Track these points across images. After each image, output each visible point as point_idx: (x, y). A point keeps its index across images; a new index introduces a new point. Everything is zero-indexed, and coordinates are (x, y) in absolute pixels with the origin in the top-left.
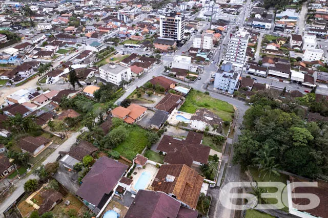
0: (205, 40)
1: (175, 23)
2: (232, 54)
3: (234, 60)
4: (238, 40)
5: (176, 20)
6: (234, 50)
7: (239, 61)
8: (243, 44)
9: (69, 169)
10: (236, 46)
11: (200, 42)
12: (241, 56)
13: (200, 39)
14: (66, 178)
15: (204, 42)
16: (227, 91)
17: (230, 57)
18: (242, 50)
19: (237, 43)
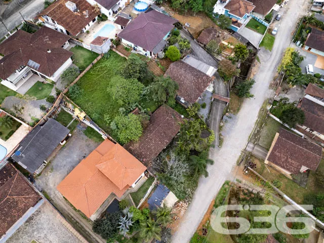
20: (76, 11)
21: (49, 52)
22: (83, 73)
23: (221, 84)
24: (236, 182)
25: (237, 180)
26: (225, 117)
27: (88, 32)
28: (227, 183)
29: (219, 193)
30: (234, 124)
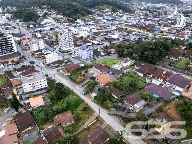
0: (40, 44)
1: (8, 41)
2: (67, 43)
3: (69, 46)
4: (68, 34)
5: (9, 38)
6: (67, 41)
7: (71, 46)
8: (70, 36)
9: (142, 109)
10: (68, 38)
11: (37, 46)
12: (71, 42)
13: (36, 44)
14: (149, 110)
15: (40, 45)
16: (90, 58)
17: (66, 46)
18: (70, 39)
19: (67, 36)
20: (163, 74)
21: (143, 69)
22: (137, 77)
23: (135, 116)
24: (94, 115)
25: (94, 116)
26: (120, 119)
27: (158, 80)
28: (95, 112)
29: (92, 109)
30: (117, 122)
